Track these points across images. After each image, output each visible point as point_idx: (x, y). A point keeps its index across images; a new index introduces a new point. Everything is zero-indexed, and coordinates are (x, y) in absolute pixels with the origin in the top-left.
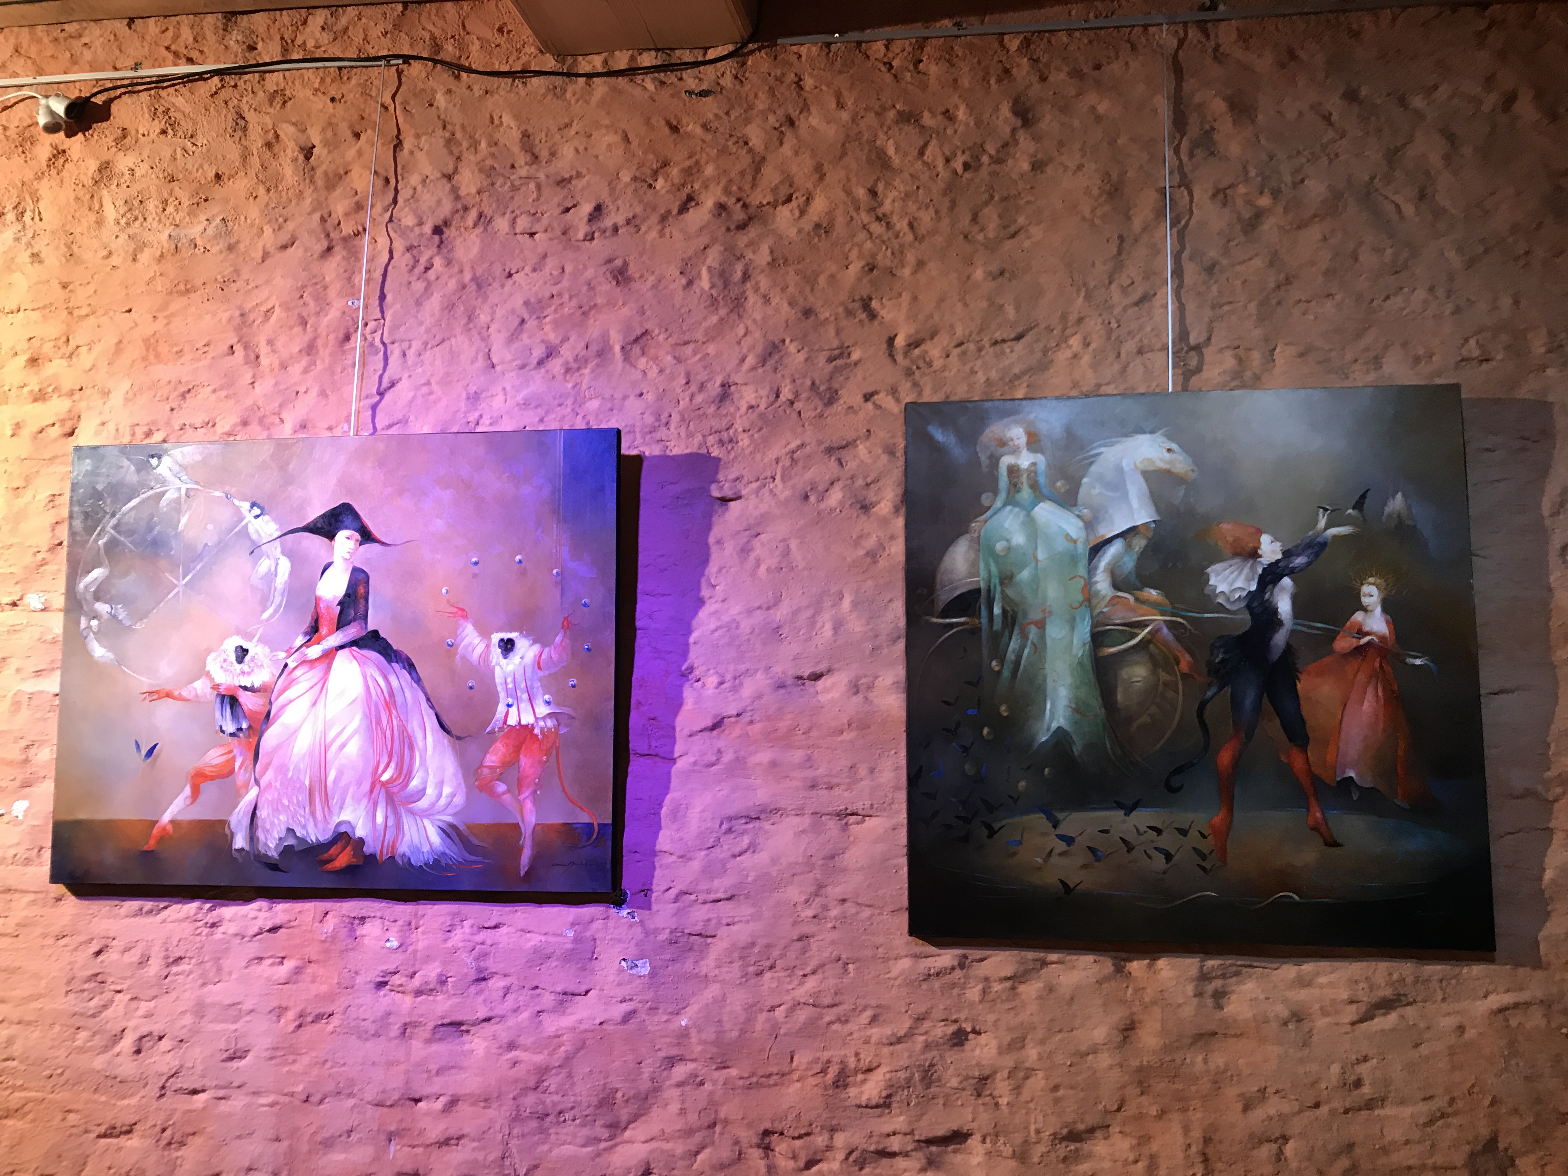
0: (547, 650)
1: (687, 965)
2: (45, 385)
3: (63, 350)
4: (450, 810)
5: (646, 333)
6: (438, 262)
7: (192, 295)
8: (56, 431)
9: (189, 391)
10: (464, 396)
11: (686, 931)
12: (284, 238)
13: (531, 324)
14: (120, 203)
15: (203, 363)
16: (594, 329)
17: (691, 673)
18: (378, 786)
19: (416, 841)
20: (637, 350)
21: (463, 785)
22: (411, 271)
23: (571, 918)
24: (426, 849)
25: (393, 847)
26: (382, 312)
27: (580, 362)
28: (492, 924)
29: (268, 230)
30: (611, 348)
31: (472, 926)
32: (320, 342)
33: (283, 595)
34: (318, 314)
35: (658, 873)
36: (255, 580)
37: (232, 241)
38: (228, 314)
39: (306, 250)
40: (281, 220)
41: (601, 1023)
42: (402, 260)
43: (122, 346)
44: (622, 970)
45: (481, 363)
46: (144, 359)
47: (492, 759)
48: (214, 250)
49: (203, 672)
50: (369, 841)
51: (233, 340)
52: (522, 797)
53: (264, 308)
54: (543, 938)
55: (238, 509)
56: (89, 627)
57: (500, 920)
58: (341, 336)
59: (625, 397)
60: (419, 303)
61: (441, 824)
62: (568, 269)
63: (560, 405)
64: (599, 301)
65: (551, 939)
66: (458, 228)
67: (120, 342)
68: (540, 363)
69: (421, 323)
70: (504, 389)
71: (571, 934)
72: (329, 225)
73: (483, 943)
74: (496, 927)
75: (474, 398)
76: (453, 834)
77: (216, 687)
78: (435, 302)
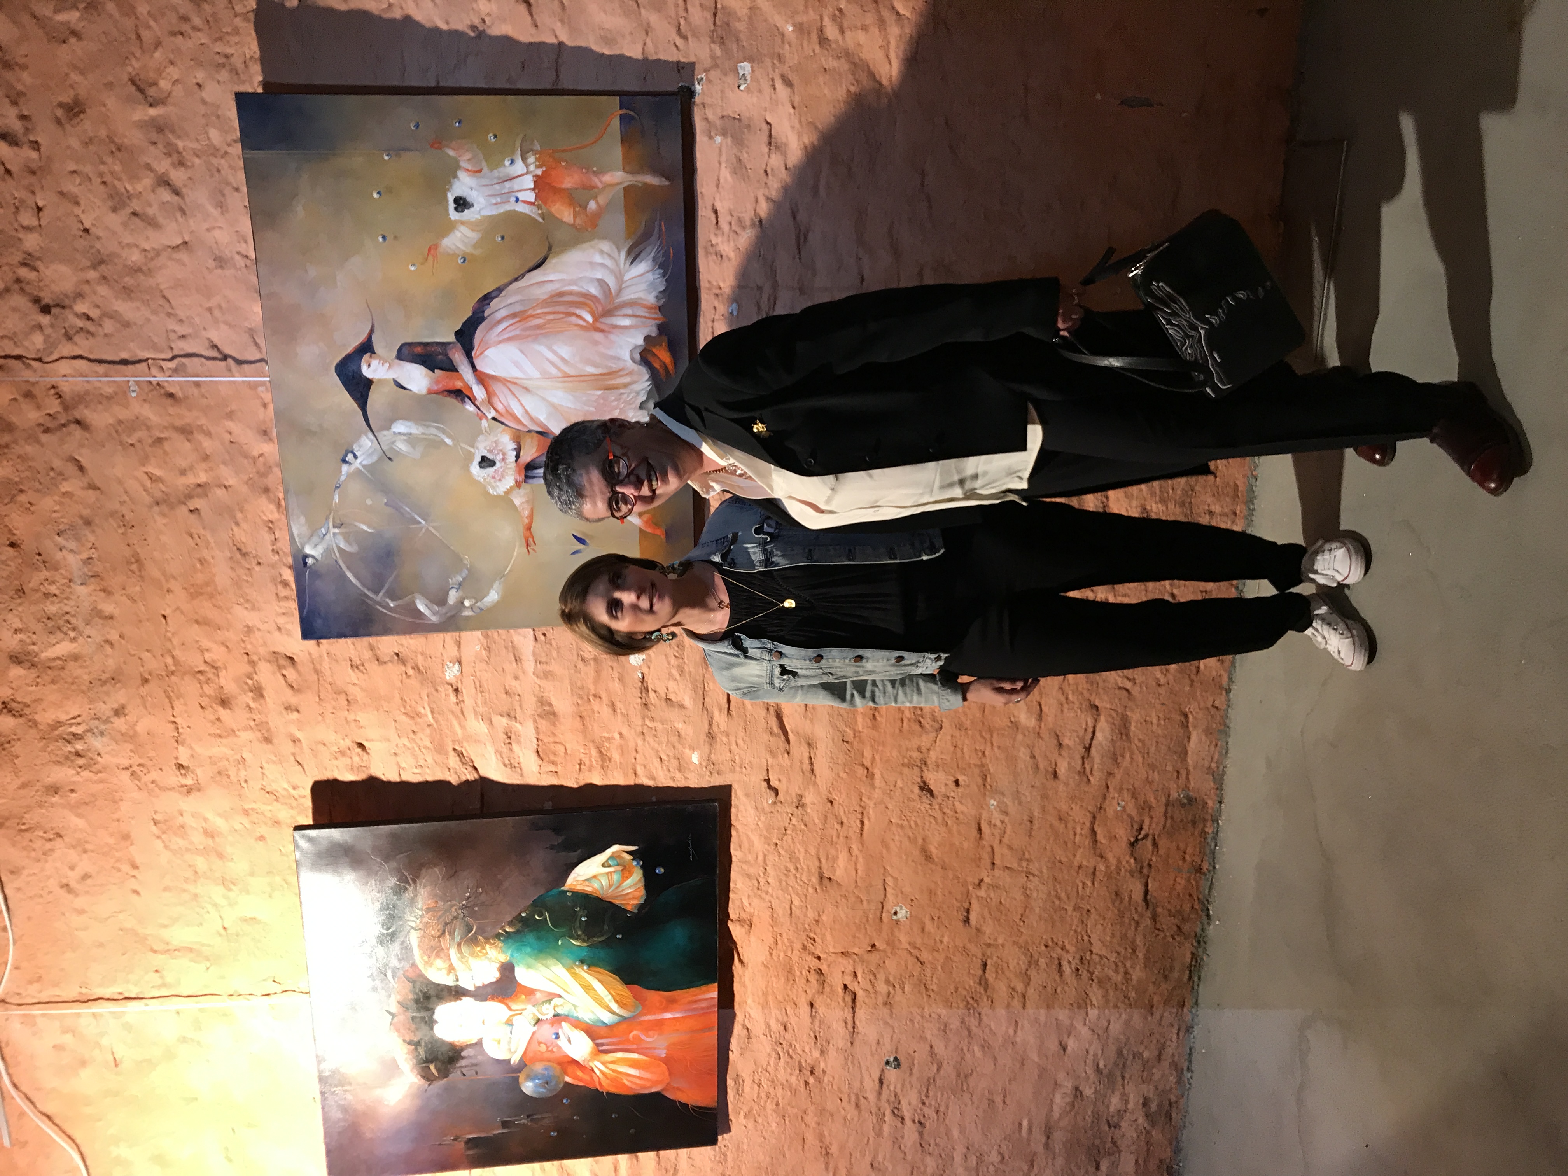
0: (463, 164)
1: (742, 28)
2: (246, 687)
3: (210, 675)
4: (615, 253)
5: (133, 81)
6: (81, 307)
7: (142, 556)
8: (290, 673)
9: (239, 549)
10: (219, 271)
11: (712, 28)
12: (71, 469)
13: (136, 205)
14: (52, 639)
15: (209, 537)
16: (134, 138)
17: (476, 27)
18: (598, 325)
19: (643, 286)
20: (152, 92)
21: (593, 243)
22: (92, 334)
23: (705, 139)
24: (650, 277)
25: (650, 308)
26: (140, 361)
27: (171, 151)
28: (713, 216)
29: (65, 487)
30: (153, 119)
31: (716, 235)
32: (178, 423)
33: (428, 426)
34: (149, 428)
35: (662, 57)
36: (417, 454)
37: (80, 522)
38: (158, 518)
39: (81, 446)
40: (52, 474)
41: (794, 107)
42: (82, 345)
43: (200, 620)
44: (748, 89)
45: (183, 256)
46: (211, 596)
47: (566, 215)
48: (92, 538)
49: (506, 498)
50: (646, 332)
51: (184, 510)
52: (600, 185)
53: (148, 483)
54: (724, 165)
55: (349, 475)
56: (471, 607)
57: (710, 208)
58: (169, 401)
59: (204, 102)
60: (127, 325)
61: (629, 262)
62: (72, 167)
63: (219, 171)
64: (103, 133)
65: (724, 158)
66: (41, 289)
67: (197, 622)
68: (177, 193)
69: (148, 320)
70: (208, 230)
71: (718, 139)
72: (51, 424)
73: (730, 224)
74: (716, 212)
75: (221, 261)
76: (637, 250)
77: (518, 485)
78: (123, 307)
